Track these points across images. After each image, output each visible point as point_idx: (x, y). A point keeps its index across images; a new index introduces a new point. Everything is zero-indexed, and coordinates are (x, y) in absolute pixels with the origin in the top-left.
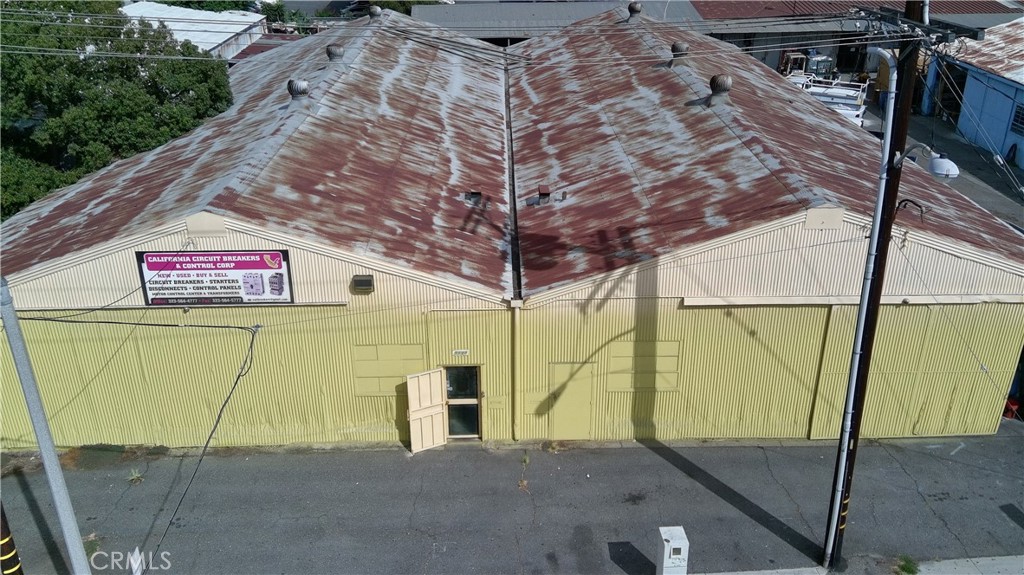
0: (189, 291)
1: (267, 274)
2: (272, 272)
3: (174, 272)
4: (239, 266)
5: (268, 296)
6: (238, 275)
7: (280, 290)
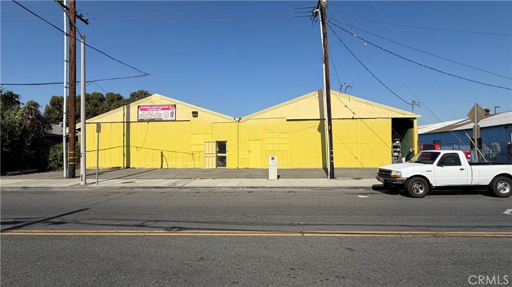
0: (149, 117)
1: (170, 111)
2: (171, 111)
3: (146, 111)
4: (163, 109)
5: (169, 118)
6: (162, 112)
7: (172, 116)
